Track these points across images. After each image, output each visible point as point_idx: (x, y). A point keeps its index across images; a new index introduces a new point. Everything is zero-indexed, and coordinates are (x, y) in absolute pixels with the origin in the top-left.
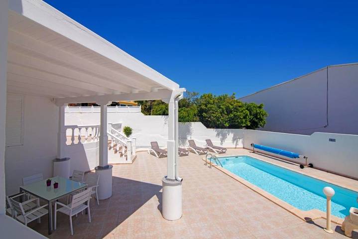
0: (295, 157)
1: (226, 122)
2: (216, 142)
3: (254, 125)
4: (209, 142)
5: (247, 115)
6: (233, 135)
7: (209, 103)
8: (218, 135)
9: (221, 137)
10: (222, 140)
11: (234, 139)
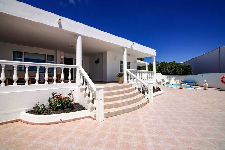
0: (193, 83)
1: (170, 72)
2: (167, 80)
3: (185, 74)
4: (163, 80)
5: (180, 69)
6: (174, 78)
7: (163, 65)
8: (167, 78)
9: (168, 79)
10: (170, 80)
11: (175, 80)
